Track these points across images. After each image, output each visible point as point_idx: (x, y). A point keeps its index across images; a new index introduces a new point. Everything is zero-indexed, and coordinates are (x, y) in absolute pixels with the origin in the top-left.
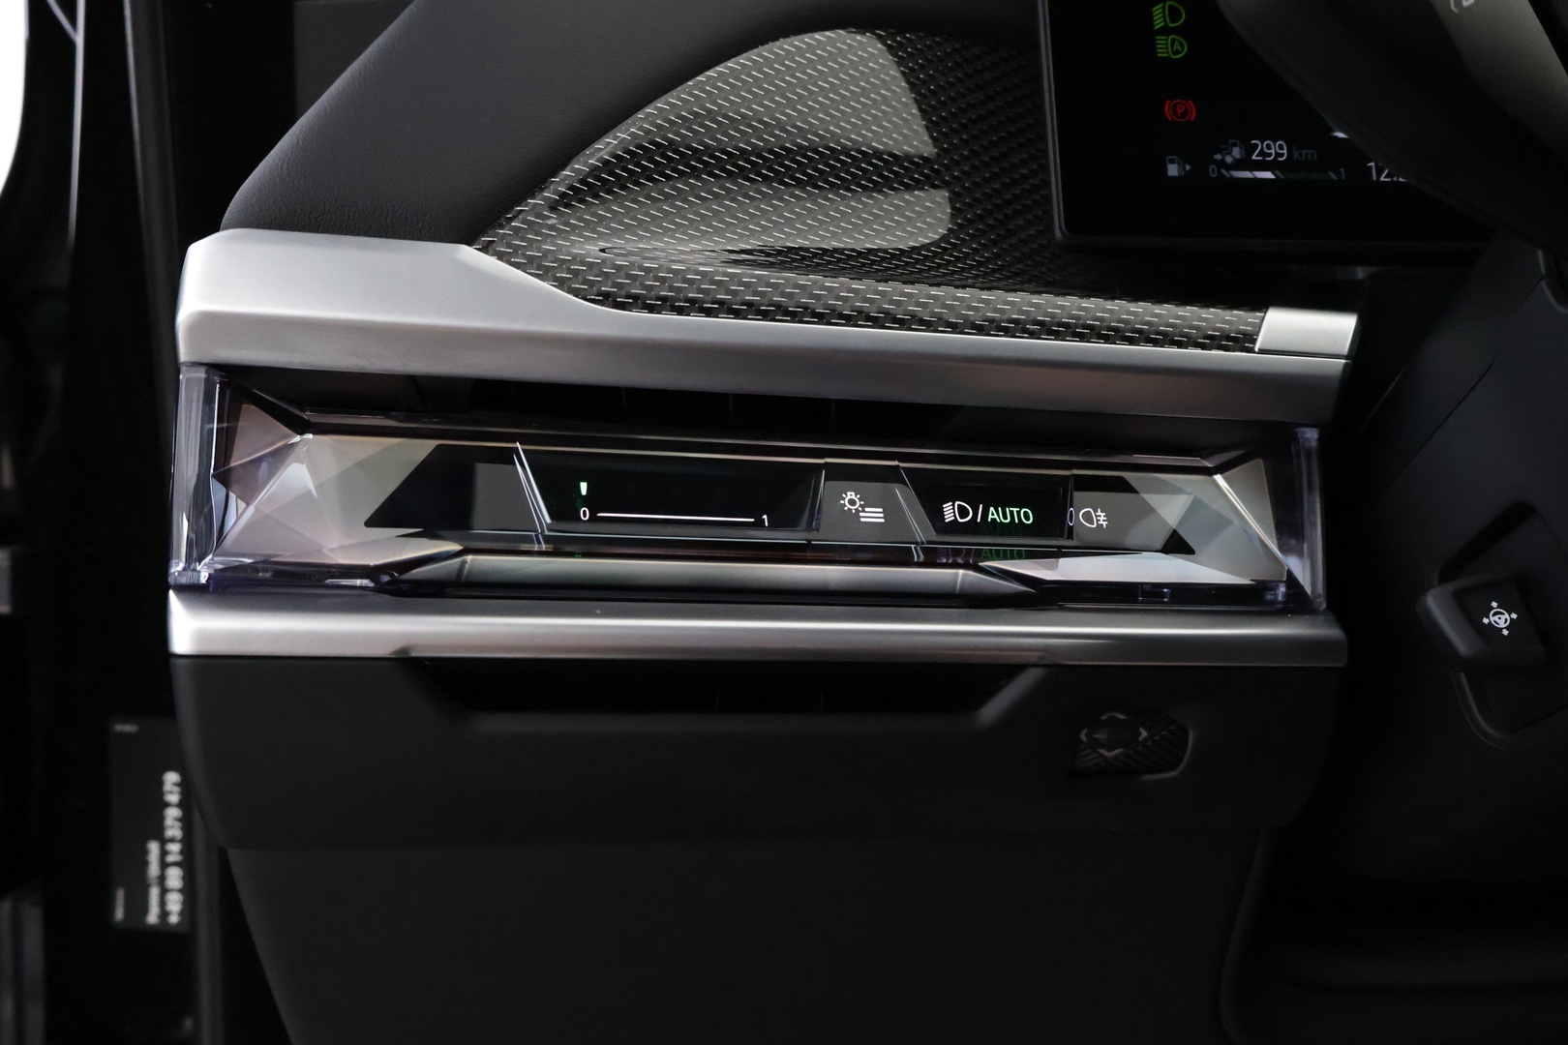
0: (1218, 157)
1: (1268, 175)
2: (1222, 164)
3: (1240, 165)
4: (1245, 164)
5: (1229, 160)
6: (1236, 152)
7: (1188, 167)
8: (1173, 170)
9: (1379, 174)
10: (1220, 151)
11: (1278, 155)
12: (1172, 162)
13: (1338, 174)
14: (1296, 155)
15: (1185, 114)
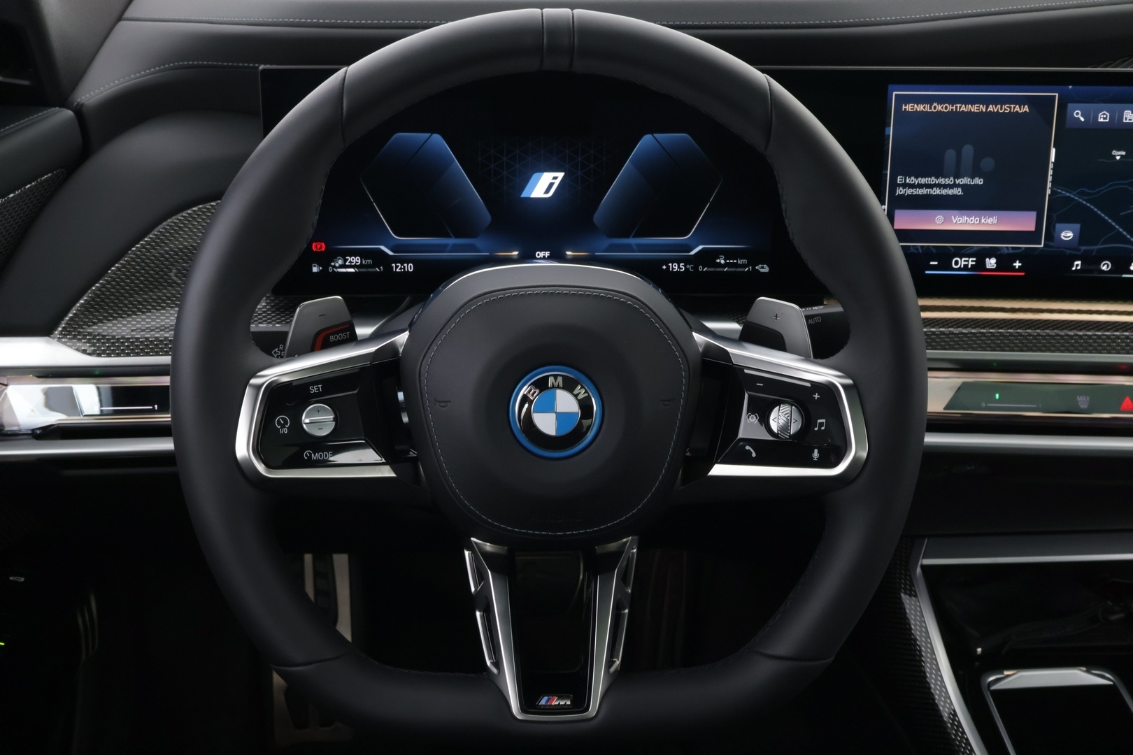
0: (333, 264)
1: (352, 270)
2: (334, 267)
3: (341, 267)
4: (344, 266)
5: (337, 265)
6: (340, 262)
7: (321, 268)
8: (315, 269)
9: (396, 269)
10: (334, 262)
11: (356, 262)
12: (315, 266)
13: (380, 269)
14: (364, 262)
15: (320, 248)
